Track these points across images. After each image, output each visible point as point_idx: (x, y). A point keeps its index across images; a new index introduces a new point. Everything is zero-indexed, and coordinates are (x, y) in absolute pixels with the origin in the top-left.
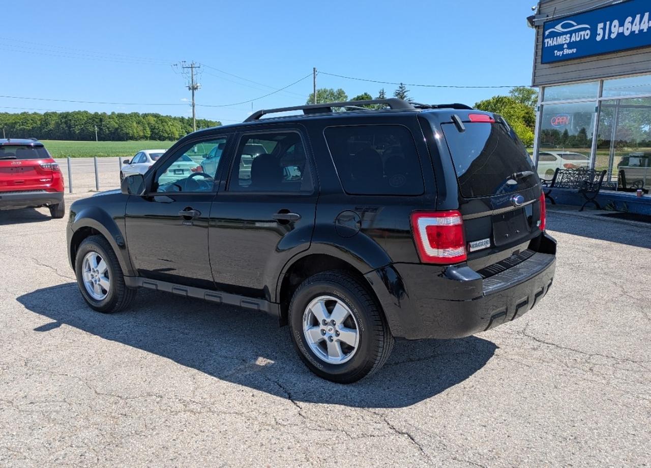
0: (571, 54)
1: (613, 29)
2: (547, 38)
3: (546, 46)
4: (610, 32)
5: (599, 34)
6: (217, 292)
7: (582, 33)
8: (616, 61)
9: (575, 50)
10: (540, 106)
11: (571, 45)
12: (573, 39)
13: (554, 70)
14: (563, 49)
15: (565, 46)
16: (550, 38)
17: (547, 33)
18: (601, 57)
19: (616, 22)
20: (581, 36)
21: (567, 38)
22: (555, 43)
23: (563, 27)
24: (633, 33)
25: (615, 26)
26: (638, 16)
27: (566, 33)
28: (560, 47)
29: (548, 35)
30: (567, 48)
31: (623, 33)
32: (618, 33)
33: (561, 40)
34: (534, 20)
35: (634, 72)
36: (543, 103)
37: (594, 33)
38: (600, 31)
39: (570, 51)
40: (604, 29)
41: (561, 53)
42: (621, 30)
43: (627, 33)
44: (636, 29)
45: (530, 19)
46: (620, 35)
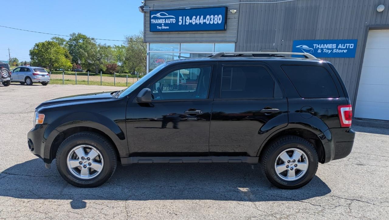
0: (166, 29)
1: (187, 20)
2: (152, 19)
3: (152, 23)
4: (186, 22)
5: (180, 22)
6: (208, 157)
7: (172, 20)
8: (188, 35)
9: (168, 27)
10: (148, 52)
11: (166, 25)
12: (167, 22)
13: (155, 36)
14: (161, 26)
15: (163, 25)
16: (154, 19)
17: (152, 16)
18: (180, 33)
19: (188, 17)
20: (171, 21)
21: (164, 21)
22: (157, 22)
23: (161, 15)
24: (196, 24)
25: (188, 19)
26: (198, 17)
27: (163, 18)
28: (160, 25)
29: (152, 17)
30: (164, 26)
31: (192, 23)
32: (189, 23)
33: (160, 21)
34: (144, 8)
35: (196, 42)
36: (150, 51)
37: (177, 21)
38: (180, 20)
39: (166, 28)
40: (182, 19)
41: (161, 28)
42: (191, 21)
43: (194, 23)
44: (198, 22)
45: (142, 8)
46: (191, 24)
